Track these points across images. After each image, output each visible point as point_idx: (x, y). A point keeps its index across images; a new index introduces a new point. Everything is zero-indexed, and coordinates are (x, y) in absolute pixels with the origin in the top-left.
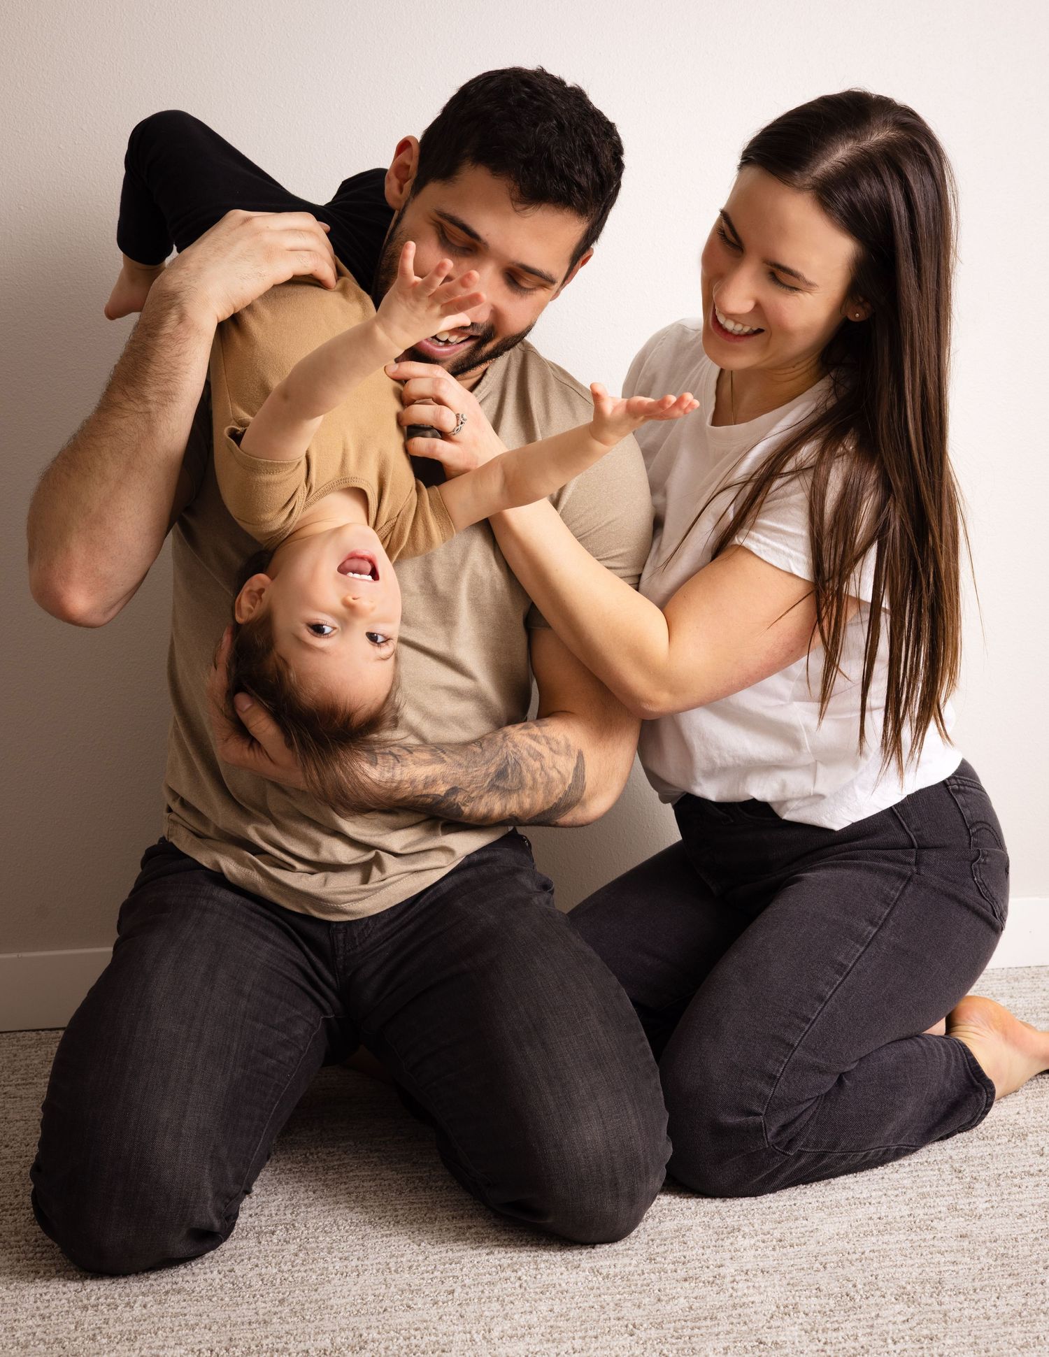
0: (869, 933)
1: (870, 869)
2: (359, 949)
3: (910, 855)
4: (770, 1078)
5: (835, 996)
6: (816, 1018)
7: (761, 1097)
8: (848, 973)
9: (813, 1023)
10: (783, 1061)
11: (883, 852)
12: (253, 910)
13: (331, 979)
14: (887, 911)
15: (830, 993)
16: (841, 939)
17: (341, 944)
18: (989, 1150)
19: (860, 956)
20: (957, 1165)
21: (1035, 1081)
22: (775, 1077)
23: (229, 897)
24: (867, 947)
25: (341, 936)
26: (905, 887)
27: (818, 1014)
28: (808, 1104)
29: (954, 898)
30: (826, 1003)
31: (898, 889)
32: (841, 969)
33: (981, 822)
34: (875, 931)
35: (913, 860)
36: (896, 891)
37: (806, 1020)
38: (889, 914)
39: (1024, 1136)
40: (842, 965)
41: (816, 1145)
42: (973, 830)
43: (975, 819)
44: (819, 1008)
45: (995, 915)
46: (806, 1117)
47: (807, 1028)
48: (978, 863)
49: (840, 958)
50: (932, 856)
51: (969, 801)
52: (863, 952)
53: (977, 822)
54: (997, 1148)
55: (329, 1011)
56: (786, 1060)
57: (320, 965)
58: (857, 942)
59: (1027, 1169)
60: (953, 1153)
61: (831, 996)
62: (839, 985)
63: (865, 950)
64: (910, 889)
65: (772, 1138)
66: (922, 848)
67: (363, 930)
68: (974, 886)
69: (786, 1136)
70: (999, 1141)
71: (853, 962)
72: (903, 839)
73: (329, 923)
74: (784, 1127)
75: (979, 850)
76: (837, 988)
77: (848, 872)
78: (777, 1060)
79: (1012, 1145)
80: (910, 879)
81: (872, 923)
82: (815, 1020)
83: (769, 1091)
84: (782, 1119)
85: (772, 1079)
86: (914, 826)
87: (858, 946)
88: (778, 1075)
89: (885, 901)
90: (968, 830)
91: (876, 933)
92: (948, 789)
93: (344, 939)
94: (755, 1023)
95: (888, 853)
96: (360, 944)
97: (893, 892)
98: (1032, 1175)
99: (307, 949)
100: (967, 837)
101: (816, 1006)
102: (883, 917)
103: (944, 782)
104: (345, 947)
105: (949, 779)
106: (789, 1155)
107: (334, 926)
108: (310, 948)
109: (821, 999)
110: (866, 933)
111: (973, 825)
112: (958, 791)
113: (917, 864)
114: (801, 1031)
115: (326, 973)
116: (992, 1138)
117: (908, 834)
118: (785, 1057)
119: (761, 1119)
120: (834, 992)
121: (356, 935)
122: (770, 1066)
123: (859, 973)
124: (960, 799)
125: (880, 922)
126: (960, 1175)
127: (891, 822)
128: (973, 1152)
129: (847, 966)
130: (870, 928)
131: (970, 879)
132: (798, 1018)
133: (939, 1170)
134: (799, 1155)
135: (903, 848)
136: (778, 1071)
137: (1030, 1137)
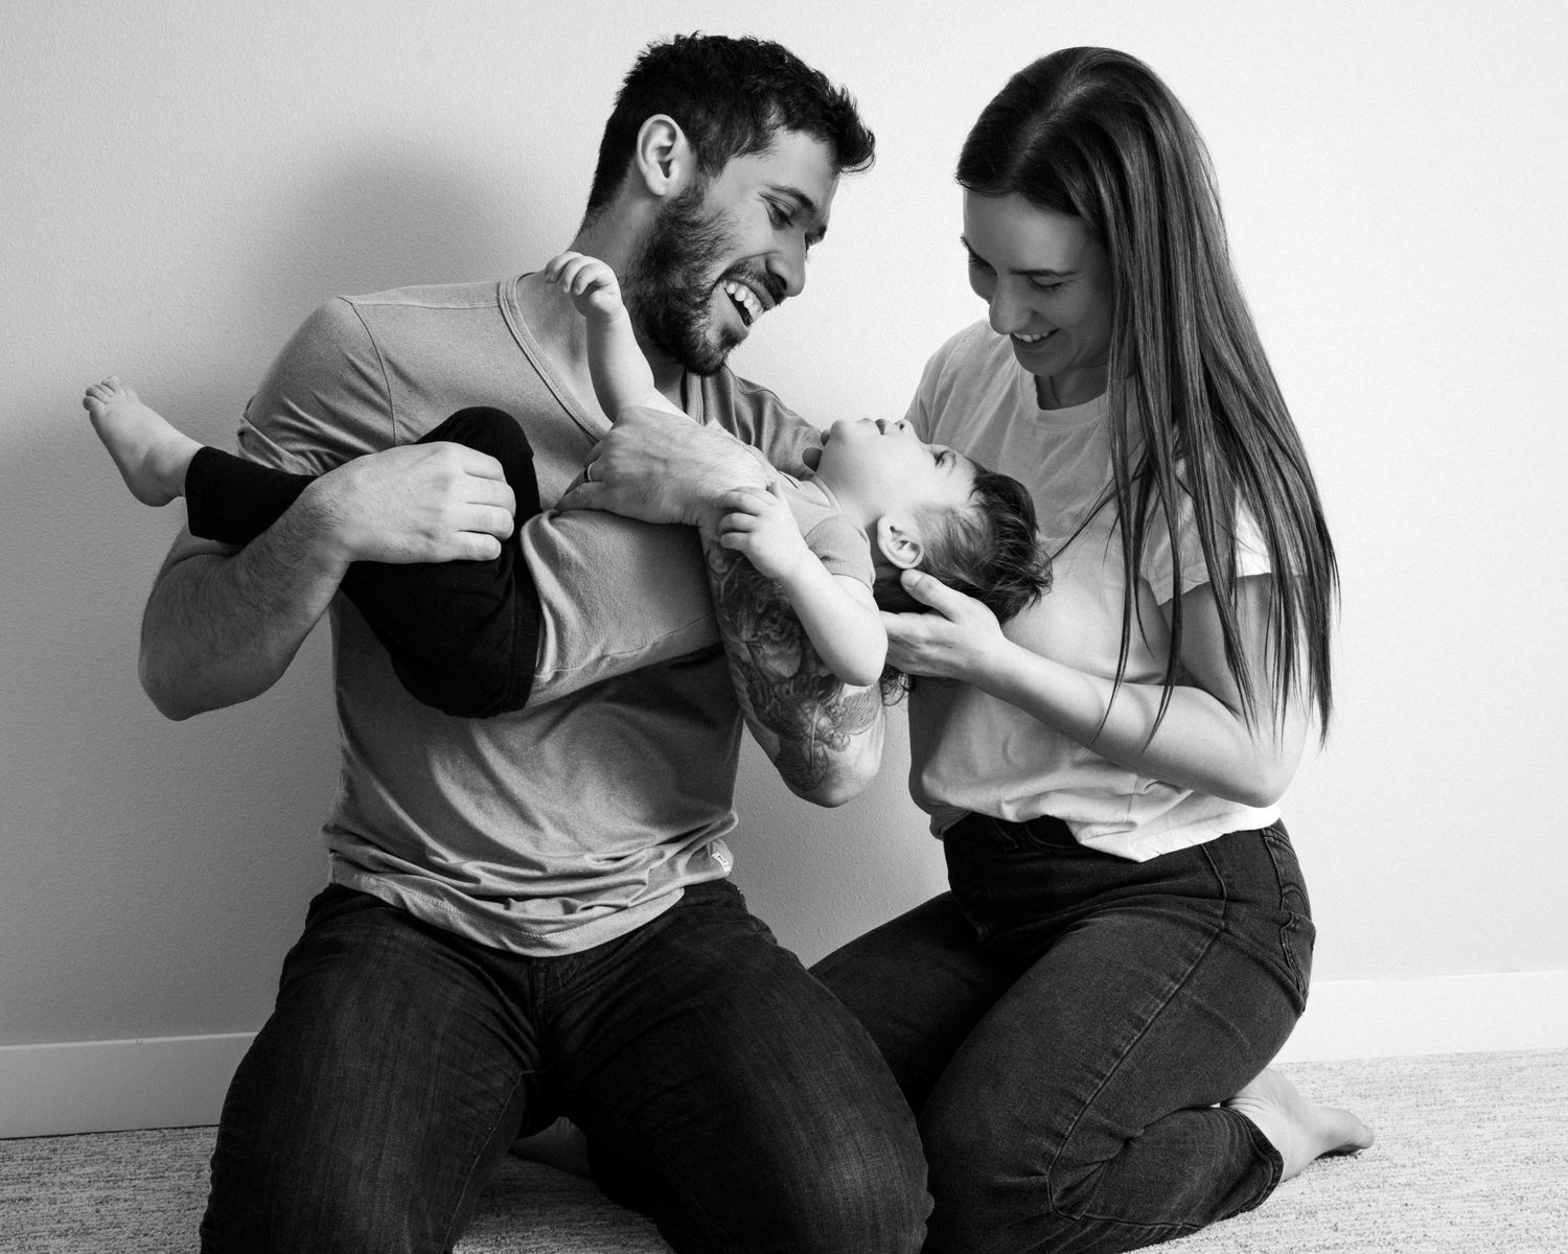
0: (1171, 989)
1: (1173, 920)
2: (563, 990)
3: (1217, 907)
4: (1057, 1136)
5: (1132, 1053)
6: (1112, 1074)
7: (1047, 1157)
8: (1147, 1029)
9: (1108, 1079)
10: (1073, 1119)
11: (1189, 899)
12: (438, 952)
13: (529, 1028)
14: (1191, 969)
15: (1127, 1049)
16: (1139, 992)
17: (542, 985)
18: (1276, 1227)
19: (1160, 1013)
20: (1242, 1241)
21: (1316, 1165)
22: (1063, 1136)
23: (414, 937)
24: (1168, 1003)
25: (542, 976)
26: (1210, 946)
27: (1114, 1070)
28: (1096, 1167)
29: (1261, 964)
30: (1122, 1059)
31: (1203, 945)
32: (1139, 1023)
33: (1294, 884)
34: (1177, 987)
35: (1221, 912)
36: (1202, 948)
37: (1101, 1076)
38: (1193, 972)
39: (1313, 1214)
40: (1139, 1019)
41: (1105, 1209)
42: (1286, 890)
43: (1288, 879)
44: (1115, 1065)
45: (1298, 989)
46: (1093, 1180)
47: (1101, 1085)
48: (1287, 929)
49: (1137, 1012)
50: (1242, 911)
51: (1284, 858)
52: (1163, 1008)
53: (1290, 883)
54: (1285, 1225)
55: (529, 1065)
56: (1077, 1118)
57: (516, 1010)
58: (1157, 996)
59: (1321, 1243)
60: (1236, 1230)
61: (1128, 1053)
62: (1138, 1040)
63: (1165, 1006)
64: (1216, 947)
65: (1057, 1201)
66: (1232, 899)
67: (567, 970)
68: (1282, 953)
69: (1071, 1198)
70: (1285, 1219)
71: (1152, 1017)
72: (1211, 884)
73: (529, 959)
74: (1069, 1190)
75: (1290, 914)
76: (1134, 1044)
77: (1147, 921)
78: (1066, 1117)
79: (1301, 1221)
80: (1216, 937)
81: (1173, 978)
82: (1110, 1077)
83: (1056, 1151)
84: (1068, 1179)
85: (1060, 1137)
86: (1225, 872)
87: (1158, 1001)
88: (1067, 1134)
89: (1189, 959)
90: (1280, 888)
91: (1178, 990)
92: (1264, 840)
93: (545, 980)
94: (1043, 1076)
95: (1195, 901)
96: (564, 985)
97: (1198, 949)
98: (1328, 1248)
99: (502, 993)
100: (1279, 896)
101: (1112, 1061)
102: (1186, 974)
103: (1260, 830)
104: (546, 989)
105: (1266, 829)
106: (1074, 1219)
107: (535, 963)
108: (505, 992)
109: (1116, 1054)
110: (1167, 988)
111: (1286, 885)
112: (1274, 845)
113: (1225, 917)
114: (1095, 1088)
115: (523, 1020)
116: (1277, 1216)
117: (1217, 878)
118: (1076, 1114)
119: (1046, 1179)
120: (1131, 1048)
121: (559, 975)
122: (1058, 1122)
123: (1158, 1030)
124: (1275, 853)
125: (1183, 979)
126: (1247, 1249)
127: (1200, 864)
128: (1256, 1229)
129: (1144, 1021)
130: (1171, 983)
131: (1279, 945)
132: (1091, 1072)
133: (1223, 1245)
134: (1086, 1221)
135: (1212, 897)
136: (1067, 1129)
137: (1320, 1215)
